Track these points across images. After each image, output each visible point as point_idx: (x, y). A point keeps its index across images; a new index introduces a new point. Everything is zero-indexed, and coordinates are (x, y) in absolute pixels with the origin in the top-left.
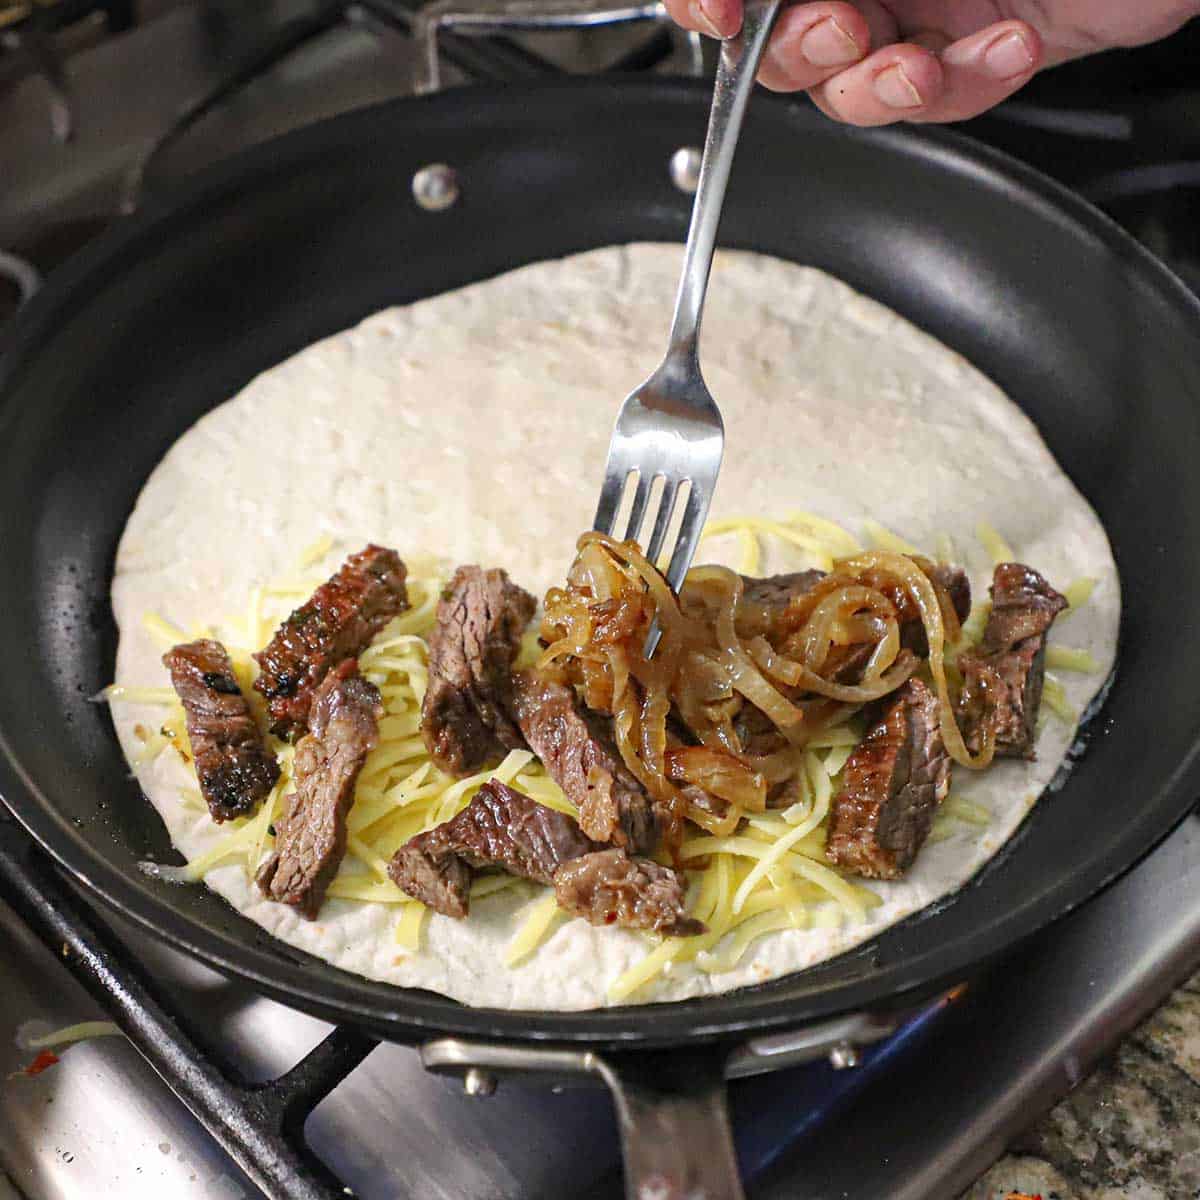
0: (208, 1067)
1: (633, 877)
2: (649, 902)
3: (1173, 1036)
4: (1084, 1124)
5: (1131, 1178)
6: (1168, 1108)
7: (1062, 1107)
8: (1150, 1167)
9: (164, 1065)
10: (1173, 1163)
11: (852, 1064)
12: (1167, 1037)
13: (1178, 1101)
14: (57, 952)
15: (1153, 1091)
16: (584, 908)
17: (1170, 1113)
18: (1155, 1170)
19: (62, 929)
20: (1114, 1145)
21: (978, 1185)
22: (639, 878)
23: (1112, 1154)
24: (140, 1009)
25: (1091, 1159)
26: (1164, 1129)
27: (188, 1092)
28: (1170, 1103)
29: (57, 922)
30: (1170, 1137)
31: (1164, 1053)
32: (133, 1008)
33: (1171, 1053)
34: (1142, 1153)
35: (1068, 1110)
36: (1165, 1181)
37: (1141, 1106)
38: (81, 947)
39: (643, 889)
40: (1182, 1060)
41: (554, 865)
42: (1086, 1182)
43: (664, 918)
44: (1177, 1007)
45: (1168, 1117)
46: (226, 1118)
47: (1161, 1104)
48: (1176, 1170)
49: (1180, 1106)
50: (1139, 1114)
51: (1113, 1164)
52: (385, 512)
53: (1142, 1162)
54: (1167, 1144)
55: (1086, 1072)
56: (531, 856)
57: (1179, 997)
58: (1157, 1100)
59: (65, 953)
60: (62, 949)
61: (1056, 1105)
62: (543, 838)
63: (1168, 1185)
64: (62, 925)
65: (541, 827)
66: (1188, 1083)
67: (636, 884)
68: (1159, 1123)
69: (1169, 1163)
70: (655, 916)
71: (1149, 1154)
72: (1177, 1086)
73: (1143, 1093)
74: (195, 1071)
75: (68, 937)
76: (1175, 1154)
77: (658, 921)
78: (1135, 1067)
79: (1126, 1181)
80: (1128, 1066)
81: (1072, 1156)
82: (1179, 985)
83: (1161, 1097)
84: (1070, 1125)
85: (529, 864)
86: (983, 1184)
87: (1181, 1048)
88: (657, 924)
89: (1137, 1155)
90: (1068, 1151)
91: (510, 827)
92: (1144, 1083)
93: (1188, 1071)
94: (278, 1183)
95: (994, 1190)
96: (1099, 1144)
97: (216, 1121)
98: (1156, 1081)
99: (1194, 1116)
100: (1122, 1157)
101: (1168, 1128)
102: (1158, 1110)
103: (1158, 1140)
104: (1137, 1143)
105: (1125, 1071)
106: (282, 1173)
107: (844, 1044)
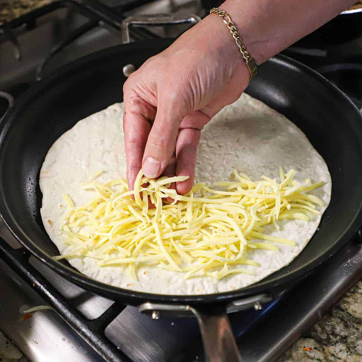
3: (347, 304)
4: (323, 329)
5: (337, 343)
6: (346, 324)
7: (317, 324)
8: (342, 340)
10: (348, 339)
11: (260, 308)
12: (345, 305)
13: (349, 322)
14: (32, 286)
15: (342, 320)
17: (347, 325)
18: (343, 341)
20: (332, 334)
21: (294, 346)
23: (331, 337)
24: (56, 300)
25: (325, 338)
26: (345, 329)
27: (71, 322)
28: (346, 323)
29: (31, 277)
30: (347, 332)
31: (345, 309)
33: (347, 309)
34: (340, 336)
36: (346, 344)
37: (339, 324)
38: (38, 284)
40: (350, 311)
42: (324, 344)
44: (348, 297)
45: (346, 326)
46: (82, 329)
48: (349, 340)
49: (350, 323)
50: (339, 326)
51: (331, 339)
52: (118, 162)
53: (340, 339)
54: (347, 334)
55: (323, 315)
57: (348, 294)
58: (343, 322)
59: (34, 285)
61: (315, 324)
63: (347, 345)
64: (33, 278)
66: (352, 317)
68: (344, 328)
69: (347, 339)
72: (348, 318)
73: (339, 320)
74: (73, 317)
75: (34, 281)
76: (349, 337)
78: (337, 313)
79: (335, 344)
81: (320, 337)
82: (348, 291)
83: (344, 321)
84: (319, 329)
86: (295, 345)
87: (349, 308)
89: (338, 337)
90: (319, 336)
92: (339, 318)
93: (352, 314)
94: (99, 346)
95: (298, 347)
96: (327, 334)
97: (79, 330)
98: (343, 317)
99: (354, 326)
100: (334, 337)
101: (347, 329)
102: (344, 324)
103: (344, 333)
104: (338, 333)
105: (334, 314)
106: (99, 344)
107: (258, 303)
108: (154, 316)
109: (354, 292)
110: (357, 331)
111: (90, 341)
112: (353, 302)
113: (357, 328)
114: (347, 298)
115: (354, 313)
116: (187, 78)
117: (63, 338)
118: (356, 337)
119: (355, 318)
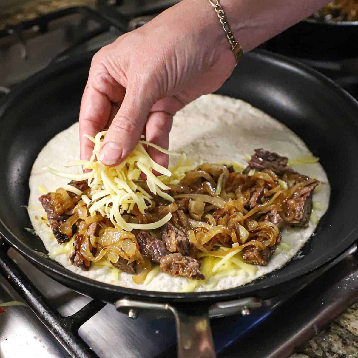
0: (50, 311)
1: (184, 261)
2: (189, 268)
3: (347, 321)
4: (319, 345)
6: (345, 342)
9: (37, 311)
11: (248, 314)
12: (345, 321)
13: (349, 340)
14: (7, 278)
15: (341, 337)
16: (169, 270)
19: (8, 271)
20: (328, 352)
22: (186, 261)
23: (327, 354)
24: (30, 294)
25: (321, 356)
26: (344, 348)
27: (43, 318)
28: (345, 340)
31: (344, 326)
32: (28, 293)
33: (347, 326)
34: (337, 355)
35: (314, 341)
37: (337, 341)
38: (13, 276)
39: (187, 264)
40: (350, 328)
41: (160, 257)
43: (193, 273)
44: (349, 313)
45: (345, 344)
46: (55, 326)
47: (343, 341)
50: (336, 343)
51: (328, 357)
54: (345, 352)
55: (320, 330)
56: (153, 254)
57: (349, 310)
58: (341, 340)
59: (9, 278)
60: (8, 276)
61: (311, 339)
62: (157, 249)
64: (8, 270)
65: (156, 246)
67: (185, 263)
68: (342, 346)
70: (190, 272)
71: (339, 355)
72: (348, 336)
73: (337, 337)
74: (46, 312)
75: (10, 273)
76: (347, 355)
77: (191, 274)
78: (335, 329)
80: (333, 329)
82: (349, 307)
83: (343, 338)
84: (315, 345)
85: (153, 257)
87: (349, 325)
88: (191, 275)
89: (335, 355)
90: (314, 353)
91: (147, 246)
92: (338, 334)
93: (351, 331)
94: (70, 345)
96: (323, 351)
97: (51, 327)
98: (342, 334)
99: (353, 345)
100: (330, 355)
101: (345, 348)
102: (342, 342)
103: (342, 351)
104: (335, 351)
105: (332, 331)
106: (71, 342)
107: (245, 307)
108: (131, 314)
109: (356, 308)
110: (356, 350)
111: (62, 339)
112: (354, 319)
113: (356, 347)
114: (347, 314)
115: (355, 331)
116: (162, 58)
117: (35, 336)
118: (354, 356)
119: (355, 336)
